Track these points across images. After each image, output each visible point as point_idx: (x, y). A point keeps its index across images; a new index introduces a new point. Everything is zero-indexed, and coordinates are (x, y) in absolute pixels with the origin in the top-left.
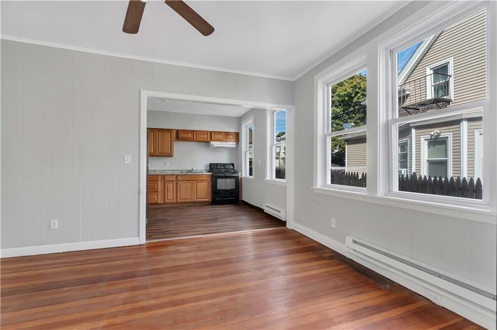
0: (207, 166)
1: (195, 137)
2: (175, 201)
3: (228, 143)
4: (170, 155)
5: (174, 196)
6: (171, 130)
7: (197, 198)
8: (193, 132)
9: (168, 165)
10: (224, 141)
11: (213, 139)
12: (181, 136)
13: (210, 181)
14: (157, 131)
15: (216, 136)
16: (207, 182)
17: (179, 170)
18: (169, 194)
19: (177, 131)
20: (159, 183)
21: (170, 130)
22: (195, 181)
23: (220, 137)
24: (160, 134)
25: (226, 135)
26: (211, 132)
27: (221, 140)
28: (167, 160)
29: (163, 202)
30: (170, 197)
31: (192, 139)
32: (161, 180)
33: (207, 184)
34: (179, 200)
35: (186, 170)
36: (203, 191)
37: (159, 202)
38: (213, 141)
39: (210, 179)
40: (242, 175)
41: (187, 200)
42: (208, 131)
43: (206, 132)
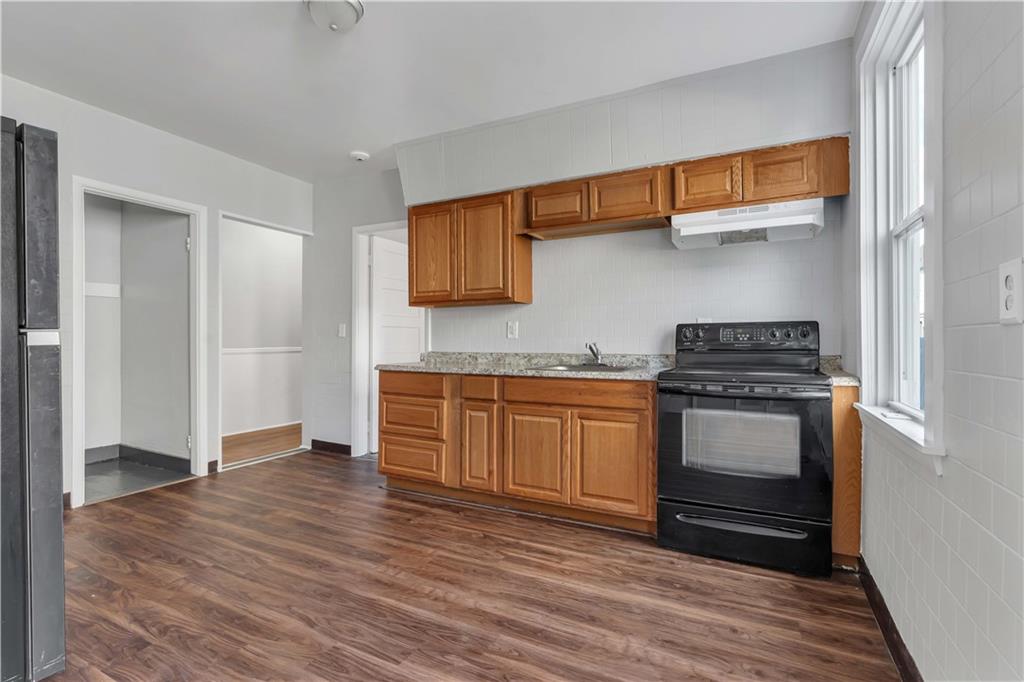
0: (664, 341)
1: (595, 208)
2: (495, 487)
3: (773, 207)
4: (501, 299)
5: (495, 466)
6: (507, 193)
7: (583, 494)
10: (743, 202)
11: (679, 205)
12: (540, 211)
13: (649, 413)
14: (460, 205)
15: (702, 186)
16: (635, 417)
17: (551, 355)
18: (474, 454)
19: (527, 195)
20: (446, 406)
21: (498, 198)
22: (576, 411)
23: (723, 183)
24: (468, 214)
26: (671, 171)
27: (726, 202)
28: (513, 318)
29: (456, 485)
30: (481, 468)
31: (585, 218)
32: (453, 396)
33: (632, 427)
34: (511, 487)
35: (577, 357)
37: (445, 476)
38: (682, 211)
39: (647, 405)
40: (856, 392)
42: (655, 168)
43: (644, 177)
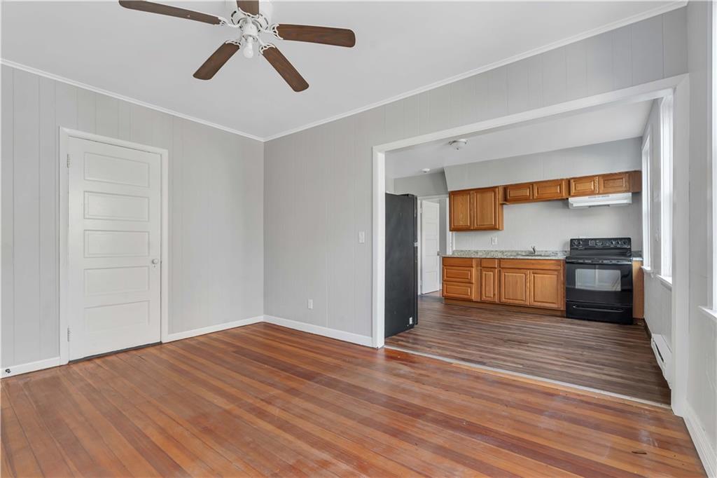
0: (565, 245)
1: (536, 194)
2: (497, 300)
3: (611, 196)
4: (494, 229)
5: (496, 292)
6: (496, 187)
7: (535, 301)
8: (530, 185)
9: (496, 243)
10: (599, 194)
11: (573, 191)
12: (511, 195)
13: (562, 271)
14: (474, 192)
15: (581, 187)
16: (556, 273)
17: (513, 251)
18: (487, 289)
19: (505, 188)
20: (474, 270)
22: (531, 271)
23: (590, 186)
24: (478, 196)
25: (604, 181)
26: (569, 181)
27: (592, 193)
28: (495, 236)
29: (479, 300)
30: (490, 293)
31: (531, 198)
32: (477, 266)
33: (555, 276)
34: (503, 300)
35: (525, 252)
36: (547, 289)
37: (474, 297)
38: (573, 196)
39: (561, 268)
40: (642, 262)
41: (517, 302)
42: (562, 180)
43: (558, 183)
